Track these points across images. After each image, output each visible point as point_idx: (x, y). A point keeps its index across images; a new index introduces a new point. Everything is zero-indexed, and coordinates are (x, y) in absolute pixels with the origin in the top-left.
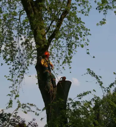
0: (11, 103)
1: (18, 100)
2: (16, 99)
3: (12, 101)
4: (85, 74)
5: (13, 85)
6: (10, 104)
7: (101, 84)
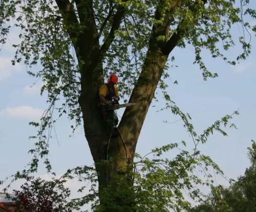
0: (35, 163)
1: (47, 159)
2: (43, 157)
3: (38, 160)
4: (162, 109)
5: (40, 133)
6: (33, 165)
7: (190, 128)
